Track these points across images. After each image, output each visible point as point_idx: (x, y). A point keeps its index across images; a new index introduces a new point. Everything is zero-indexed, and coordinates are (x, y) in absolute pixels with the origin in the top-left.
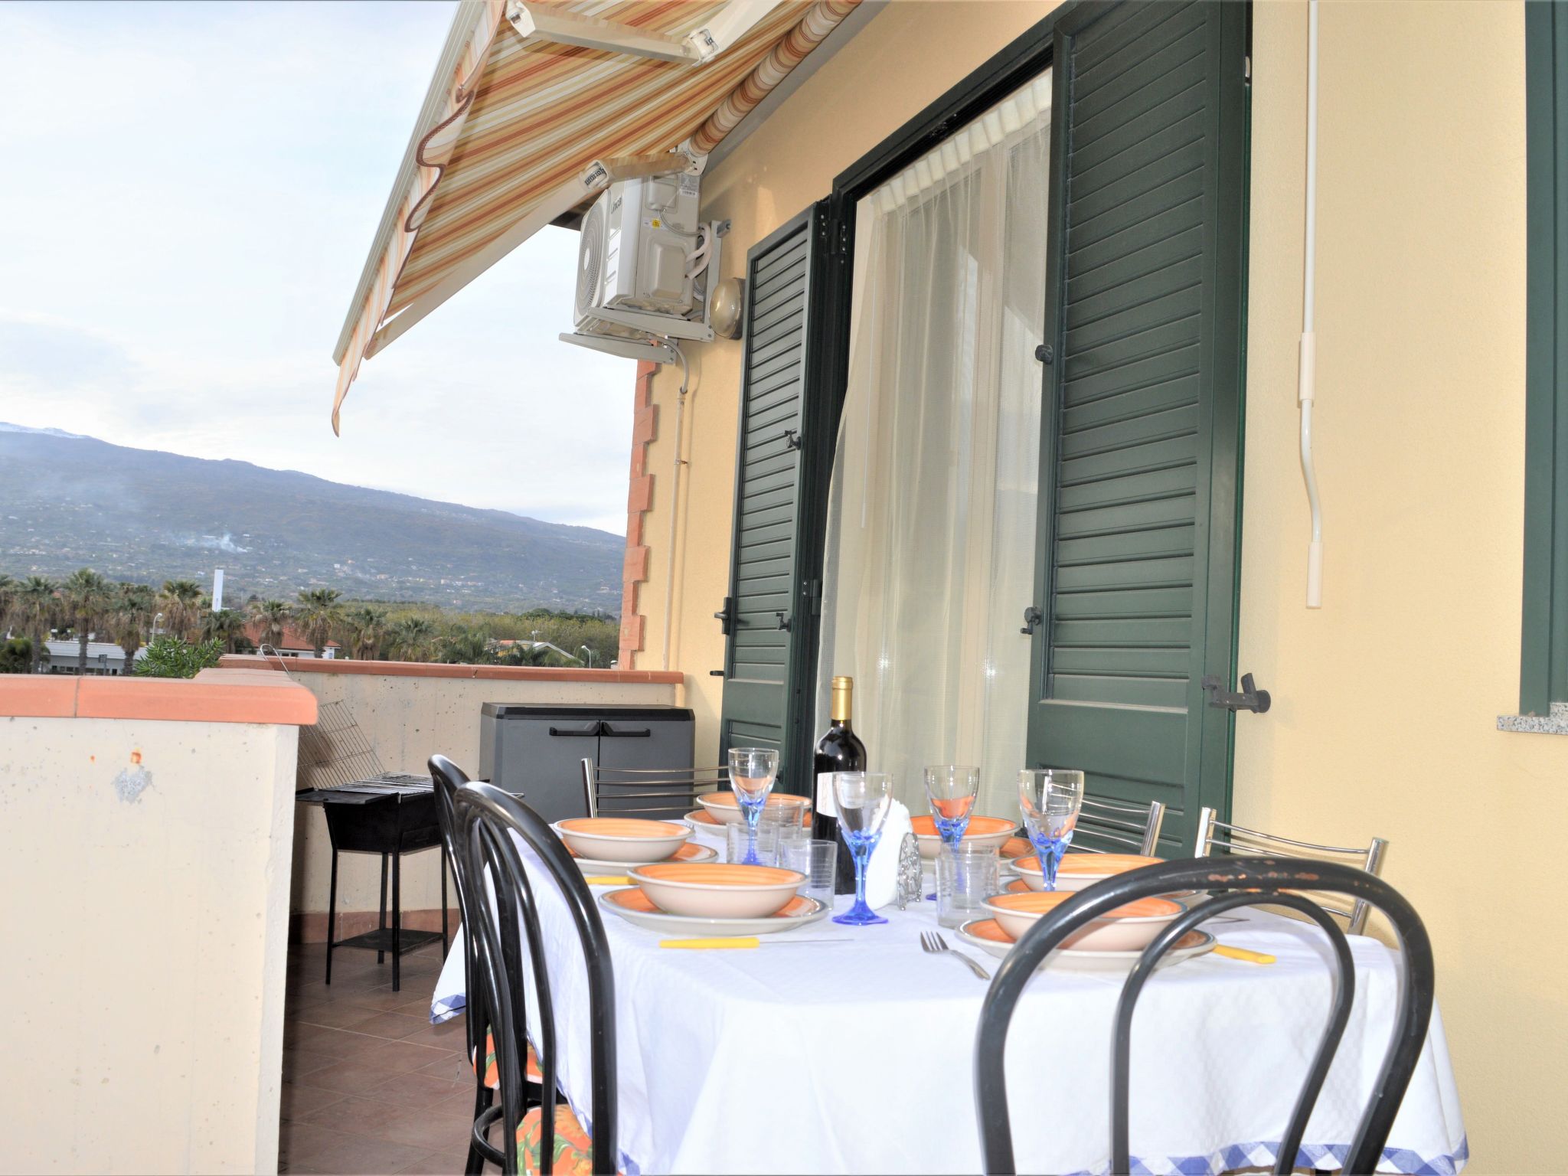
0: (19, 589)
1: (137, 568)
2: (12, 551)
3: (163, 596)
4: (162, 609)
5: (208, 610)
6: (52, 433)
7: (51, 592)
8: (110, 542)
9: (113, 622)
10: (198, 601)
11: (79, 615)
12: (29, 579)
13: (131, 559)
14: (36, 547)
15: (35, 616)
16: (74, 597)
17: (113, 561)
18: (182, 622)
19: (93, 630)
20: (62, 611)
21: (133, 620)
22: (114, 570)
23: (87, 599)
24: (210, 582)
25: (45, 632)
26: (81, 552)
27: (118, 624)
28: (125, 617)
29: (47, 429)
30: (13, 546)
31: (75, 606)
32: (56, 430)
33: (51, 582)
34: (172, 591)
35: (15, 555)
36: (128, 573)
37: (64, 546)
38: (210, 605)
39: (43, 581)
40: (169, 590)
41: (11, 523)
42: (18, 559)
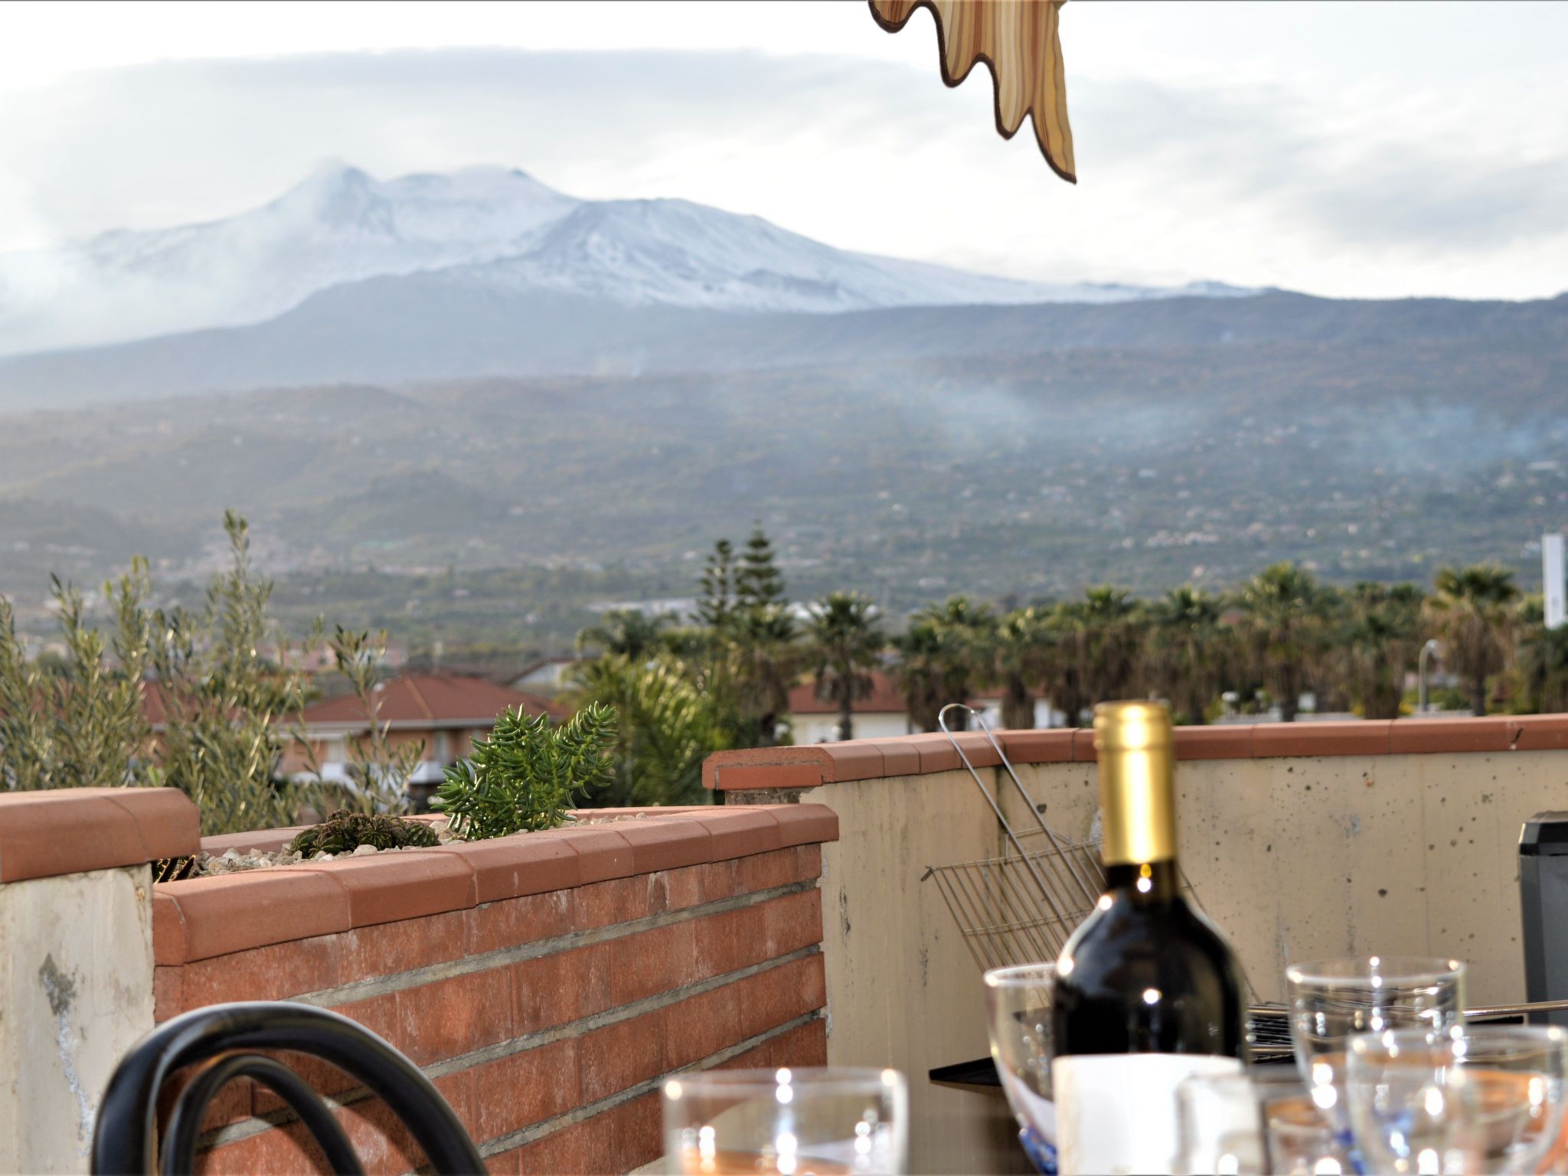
0: (1153, 618)
1: (1401, 549)
2: (1152, 542)
3: (1437, 604)
4: (1439, 631)
5: (1538, 626)
6: (1201, 291)
7: (1214, 618)
8: (1340, 502)
9: (1342, 668)
10: (1518, 607)
11: (1274, 659)
12: (1170, 594)
13: (1386, 531)
14: (1197, 527)
15: (1188, 669)
16: (1260, 623)
17: (1350, 540)
18: (1482, 655)
19: (1306, 688)
20: (1238, 655)
21: (1381, 662)
22: (1354, 558)
23: (1285, 624)
24: (1535, 567)
25: (1209, 700)
26: (1284, 529)
27: (1352, 672)
28: (1365, 656)
29: (1192, 285)
30: (1153, 530)
31: (1262, 642)
32: (1212, 285)
33: (1211, 597)
34: (1458, 591)
35: (1159, 548)
36: (1382, 563)
37: (1251, 519)
38: (1540, 616)
39: (1195, 596)
40: (1449, 590)
41: (1143, 485)
42: (1166, 556)
